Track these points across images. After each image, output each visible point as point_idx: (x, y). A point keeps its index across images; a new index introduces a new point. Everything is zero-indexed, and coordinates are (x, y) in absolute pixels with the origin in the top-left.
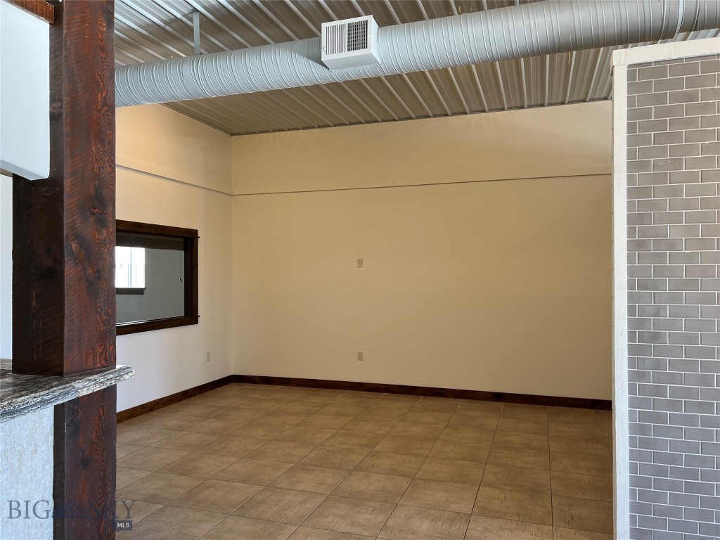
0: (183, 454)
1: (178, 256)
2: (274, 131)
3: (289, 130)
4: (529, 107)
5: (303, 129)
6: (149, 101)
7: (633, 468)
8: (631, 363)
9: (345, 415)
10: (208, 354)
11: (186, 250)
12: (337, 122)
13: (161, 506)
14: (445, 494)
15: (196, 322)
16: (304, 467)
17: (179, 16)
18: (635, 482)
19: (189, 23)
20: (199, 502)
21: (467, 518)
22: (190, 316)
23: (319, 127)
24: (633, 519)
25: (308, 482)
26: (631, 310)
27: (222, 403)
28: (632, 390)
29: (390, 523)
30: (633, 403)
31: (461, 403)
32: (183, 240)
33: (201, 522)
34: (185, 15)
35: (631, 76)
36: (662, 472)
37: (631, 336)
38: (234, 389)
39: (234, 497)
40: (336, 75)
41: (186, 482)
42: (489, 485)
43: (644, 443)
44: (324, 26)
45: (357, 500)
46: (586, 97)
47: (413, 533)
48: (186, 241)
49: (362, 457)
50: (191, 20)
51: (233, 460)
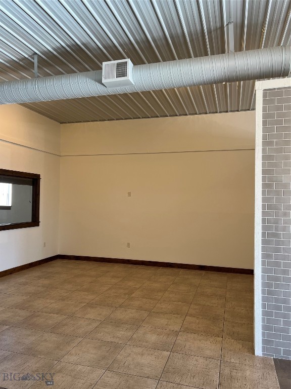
0: (25, 298)
1: (29, 189)
2: (84, 122)
3: (92, 121)
4: (220, 112)
5: (100, 121)
6: (9, 102)
7: (264, 306)
8: (263, 249)
9: (118, 277)
10: (45, 243)
11: (33, 185)
12: (118, 118)
13: (7, 327)
14: (167, 321)
15: (38, 225)
16: (91, 305)
17: (27, 56)
18: (265, 314)
19: (32, 60)
20: (30, 325)
21: (177, 334)
22: (35, 222)
23: (108, 120)
24: (263, 334)
25: (92, 314)
26: (264, 221)
27: (51, 270)
28: (263, 263)
29: (135, 336)
30: (264, 271)
31: (182, 271)
32: (31, 180)
33: (29, 335)
34: (30, 56)
35: (265, 95)
36: (279, 308)
37: (263, 235)
38: (59, 263)
39: (50, 322)
40: (110, 91)
41: (24, 313)
42: (191, 315)
43: (270, 293)
44: (104, 63)
45: (118, 324)
46: (250, 108)
47: (147, 342)
48: (33, 180)
49: (124, 300)
50: (33, 59)
51: (52, 301)
